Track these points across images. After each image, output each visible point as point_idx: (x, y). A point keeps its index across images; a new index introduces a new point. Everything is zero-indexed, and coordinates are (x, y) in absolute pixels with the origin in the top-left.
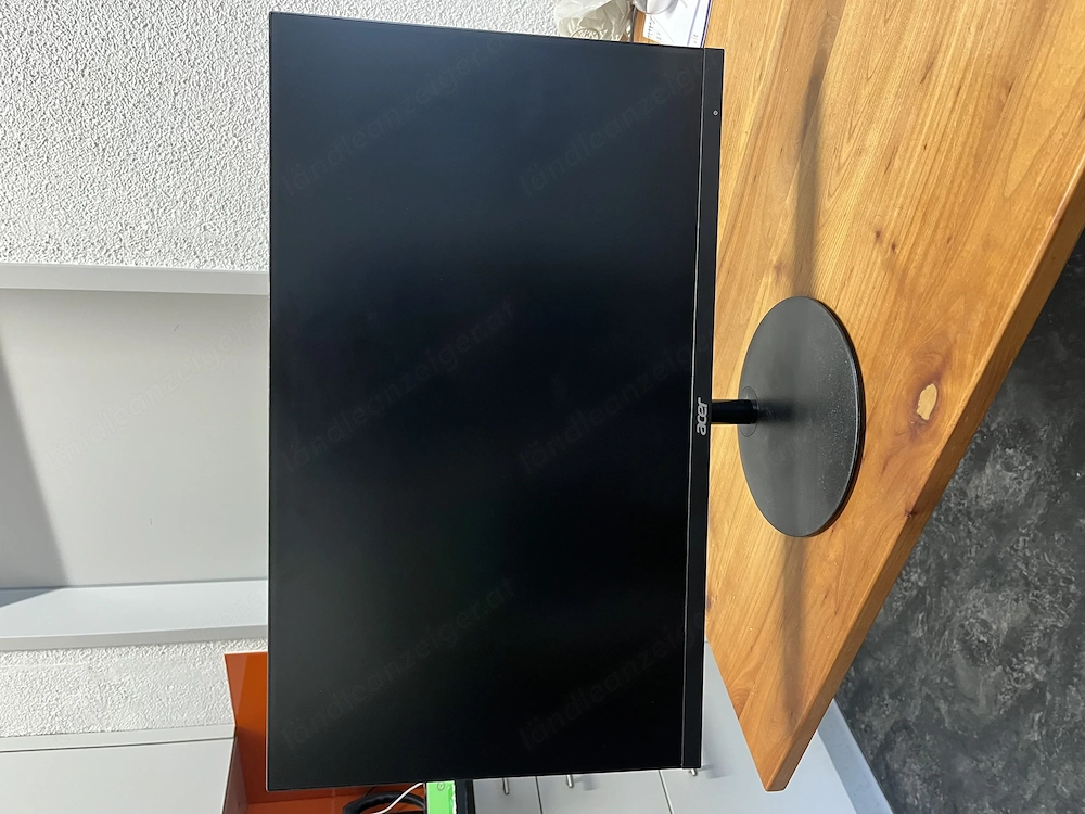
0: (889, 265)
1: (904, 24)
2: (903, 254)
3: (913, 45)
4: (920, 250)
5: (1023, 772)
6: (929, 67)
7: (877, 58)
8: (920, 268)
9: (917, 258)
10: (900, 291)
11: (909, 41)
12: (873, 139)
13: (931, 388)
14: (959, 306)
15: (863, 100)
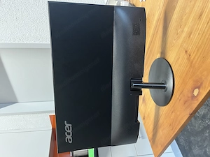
0: (189, 59)
1: (195, 4)
2: (192, 58)
3: (197, 9)
4: (196, 58)
5: (204, 141)
6: (201, 15)
7: (188, 10)
8: (196, 62)
9: (195, 60)
10: (191, 66)
11: (196, 8)
12: (186, 29)
13: (197, 89)
14: (205, 73)
15: (184, 20)
